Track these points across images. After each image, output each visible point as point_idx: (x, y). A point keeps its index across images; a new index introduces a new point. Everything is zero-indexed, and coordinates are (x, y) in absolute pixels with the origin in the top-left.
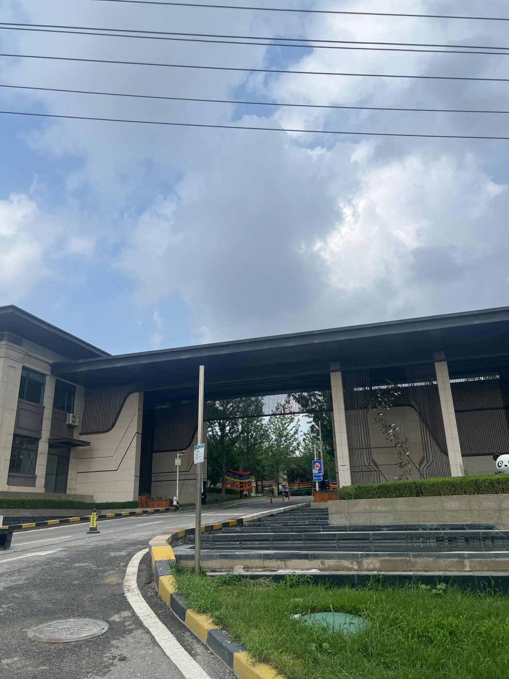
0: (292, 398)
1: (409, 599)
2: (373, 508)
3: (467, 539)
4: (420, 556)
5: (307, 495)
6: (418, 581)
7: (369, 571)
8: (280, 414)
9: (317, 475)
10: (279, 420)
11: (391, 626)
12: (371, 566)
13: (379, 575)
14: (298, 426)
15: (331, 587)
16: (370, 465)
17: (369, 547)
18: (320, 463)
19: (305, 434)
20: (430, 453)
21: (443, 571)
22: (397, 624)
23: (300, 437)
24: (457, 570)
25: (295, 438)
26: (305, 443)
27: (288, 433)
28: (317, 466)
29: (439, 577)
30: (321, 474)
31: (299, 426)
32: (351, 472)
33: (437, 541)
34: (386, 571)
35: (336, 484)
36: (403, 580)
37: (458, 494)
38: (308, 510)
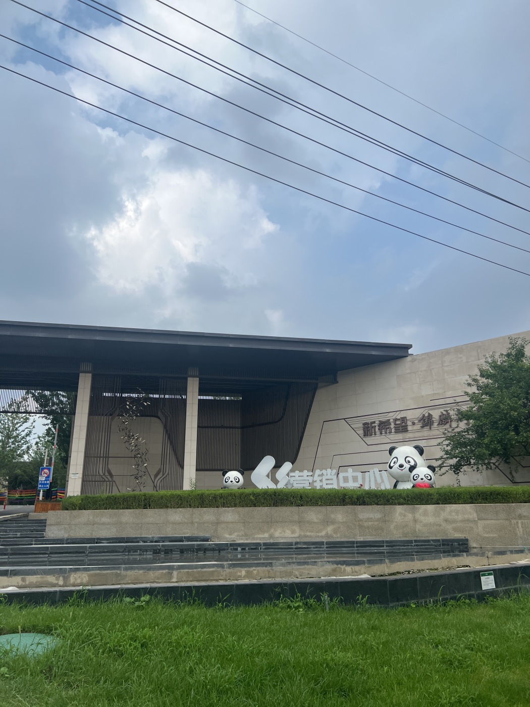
0: (30, 395)
1: (109, 613)
2: (97, 520)
3: (182, 551)
4: (132, 569)
5: (29, 504)
6: (123, 594)
7: (75, 586)
8: (12, 412)
9: (43, 482)
10: (10, 418)
11: (83, 642)
12: (79, 581)
13: (84, 590)
14: (32, 427)
15: (27, 607)
16: (104, 475)
17: (83, 560)
18: (49, 470)
19: (39, 437)
20: (168, 465)
21: (151, 582)
22: (90, 640)
23: (32, 440)
24: (164, 581)
25: (26, 441)
26: (38, 446)
27: (18, 435)
28: (45, 473)
29: (145, 589)
30: (48, 482)
31: (34, 427)
32: (83, 481)
33: (153, 553)
34: (92, 586)
35: (64, 493)
36: (108, 594)
37: (183, 507)
38: (25, 520)
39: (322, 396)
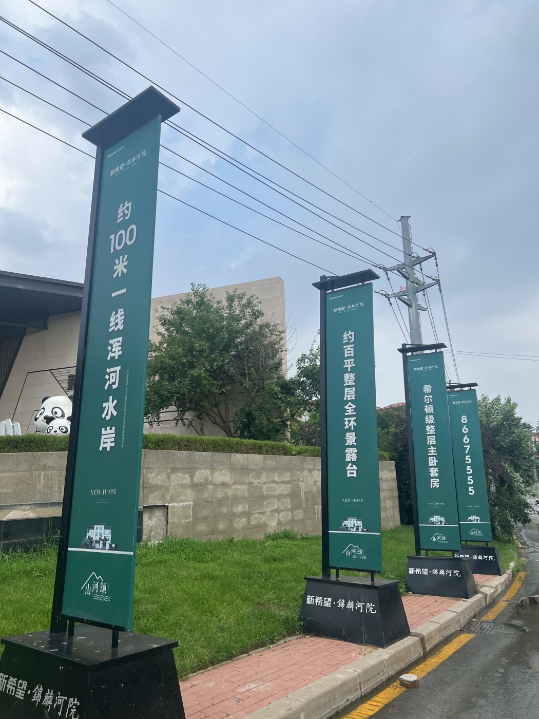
39: (29, 343)
